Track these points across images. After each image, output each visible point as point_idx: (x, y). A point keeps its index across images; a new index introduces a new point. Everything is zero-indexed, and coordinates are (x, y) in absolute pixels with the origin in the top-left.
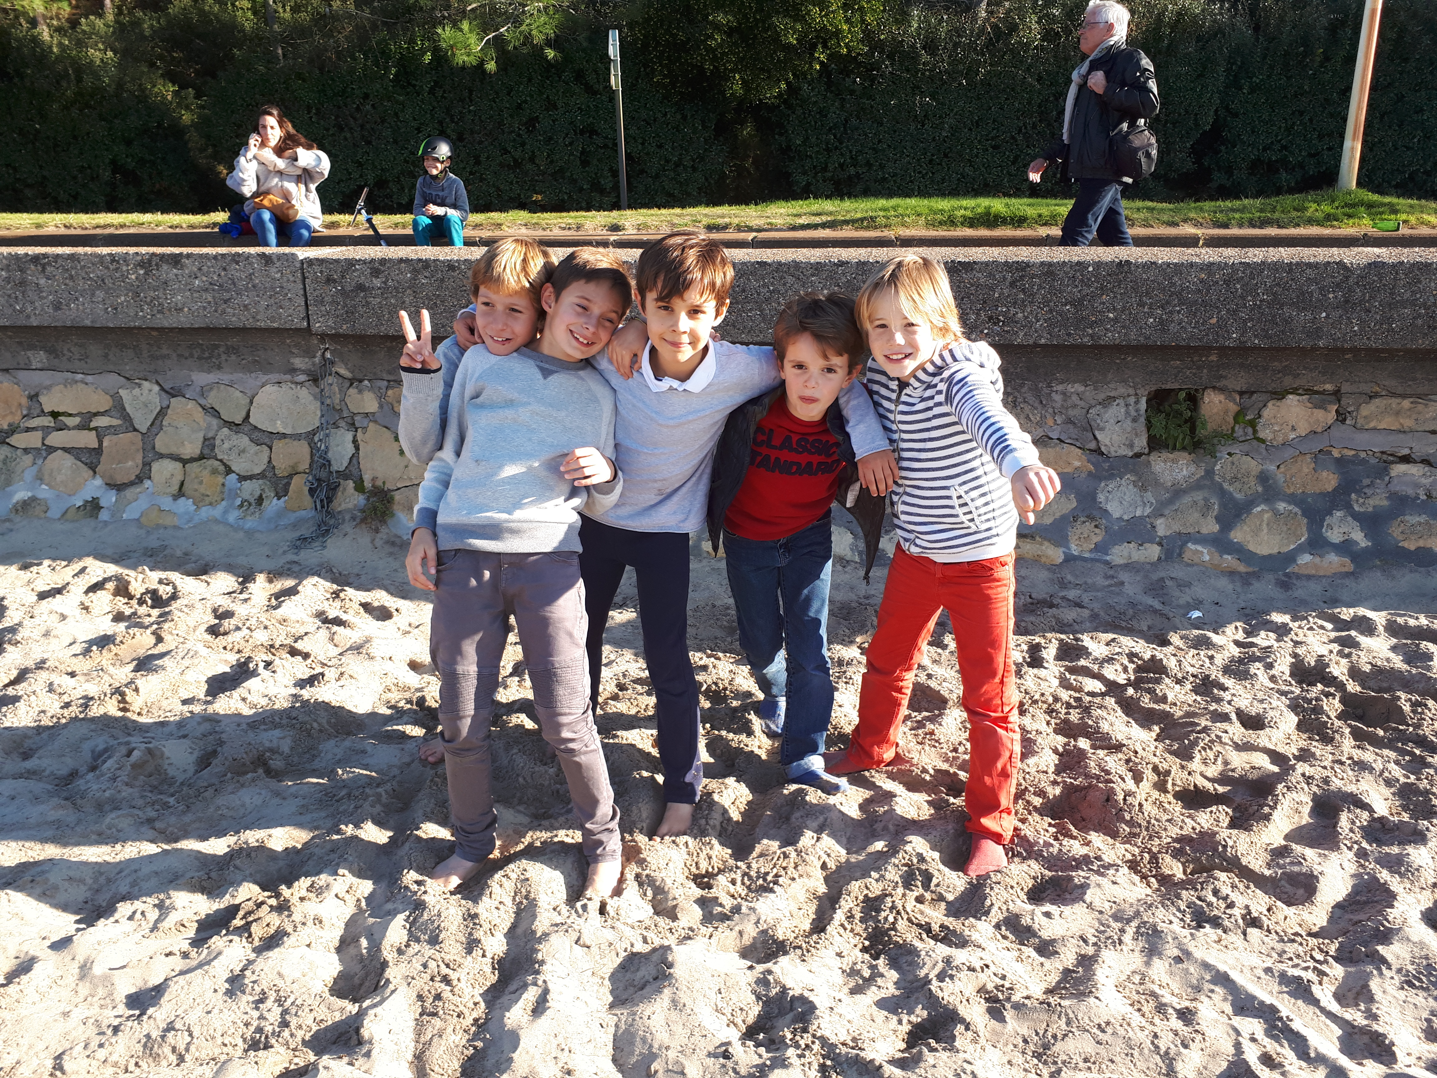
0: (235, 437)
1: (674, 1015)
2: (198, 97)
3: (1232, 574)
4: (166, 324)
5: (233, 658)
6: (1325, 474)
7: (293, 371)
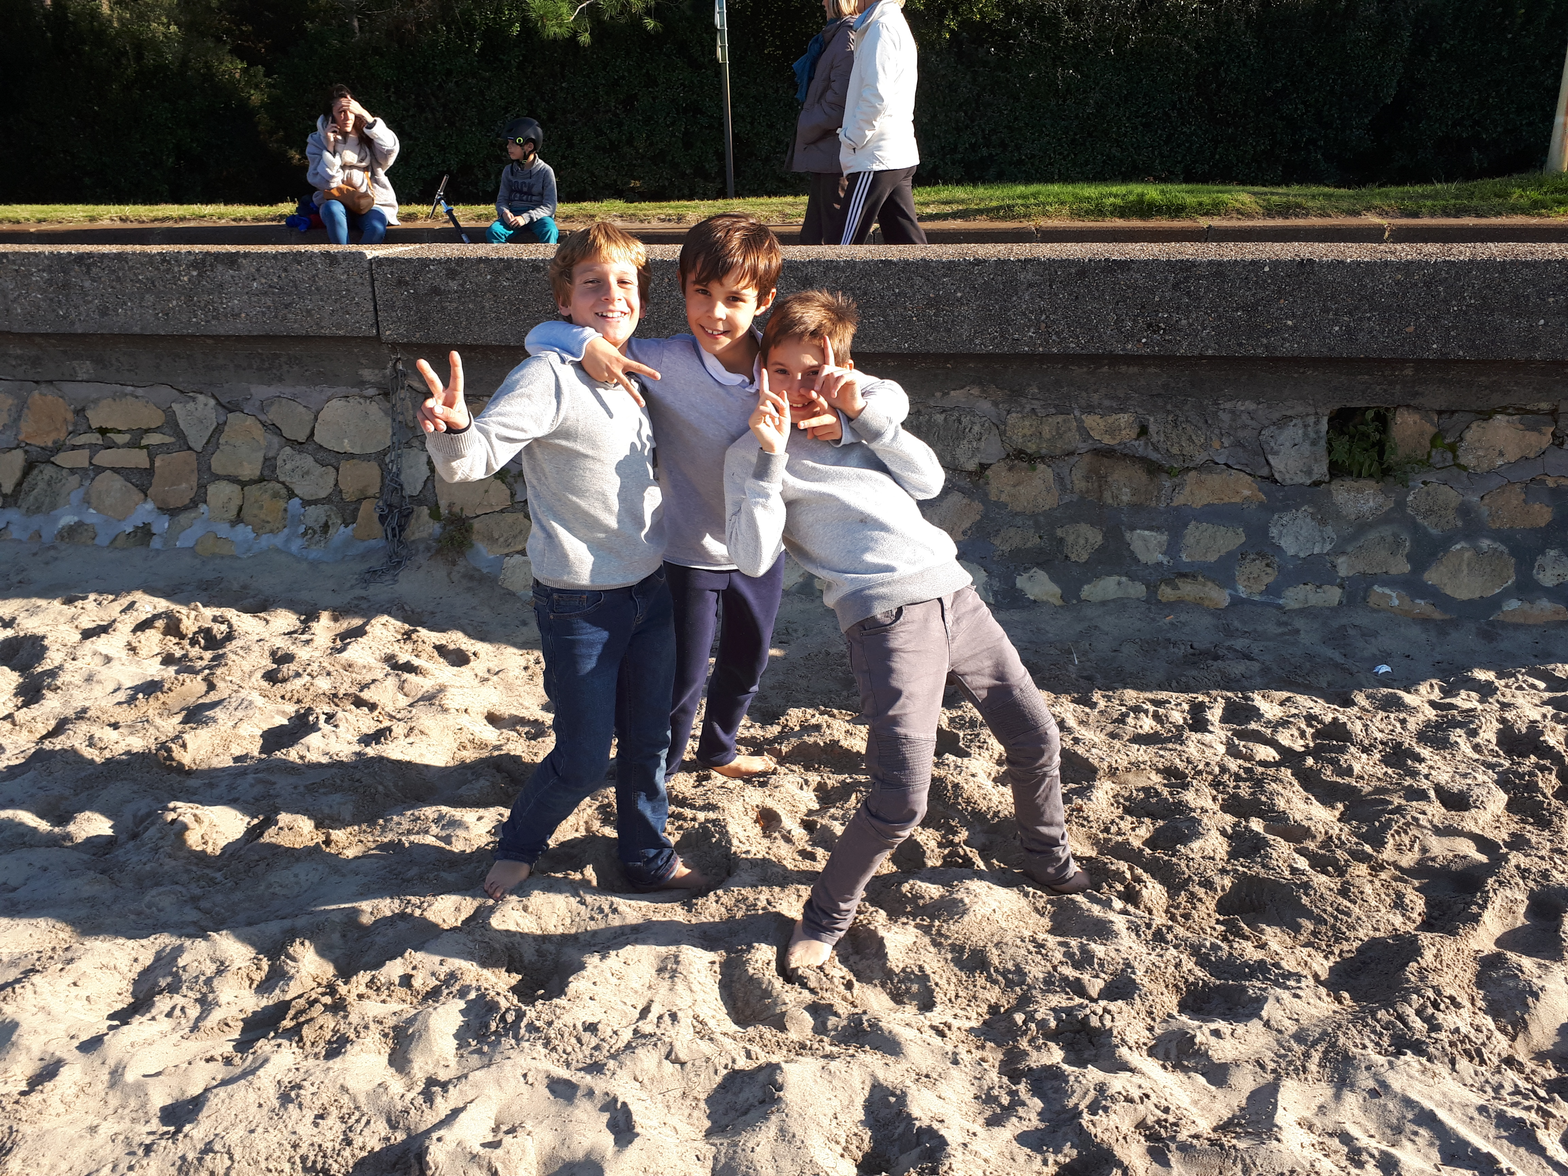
0: (298, 457)
1: (782, 1148)
2: (267, 75)
3: (1424, 621)
4: (222, 331)
5: (291, 709)
6: (1537, 506)
7: (361, 383)
